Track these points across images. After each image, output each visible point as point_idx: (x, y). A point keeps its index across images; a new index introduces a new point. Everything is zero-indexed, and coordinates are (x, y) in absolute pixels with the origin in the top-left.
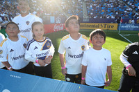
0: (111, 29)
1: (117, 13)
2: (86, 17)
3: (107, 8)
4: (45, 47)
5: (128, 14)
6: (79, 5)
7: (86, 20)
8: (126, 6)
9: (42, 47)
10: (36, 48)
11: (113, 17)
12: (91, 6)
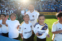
5: (61, 8)
8: (60, 4)
10: (38, 28)
11: (54, 9)
12: (43, 5)
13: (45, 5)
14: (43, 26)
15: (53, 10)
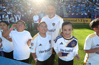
0: (86, 22)
5: (97, 12)
7: (66, 16)
8: (95, 6)
11: (86, 14)
12: (69, 6)
13: (71, 7)
14: (70, 41)
15: (84, 14)
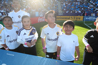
0: (78, 20)
1: (83, 9)
2: (60, 12)
3: (75, 5)
4: (31, 34)
5: (90, 9)
6: (56, 3)
7: (60, 14)
8: (89, 4)
9: (29, 33)
10: (25, 34)
13: (66, 5)
15: (78, 12)
